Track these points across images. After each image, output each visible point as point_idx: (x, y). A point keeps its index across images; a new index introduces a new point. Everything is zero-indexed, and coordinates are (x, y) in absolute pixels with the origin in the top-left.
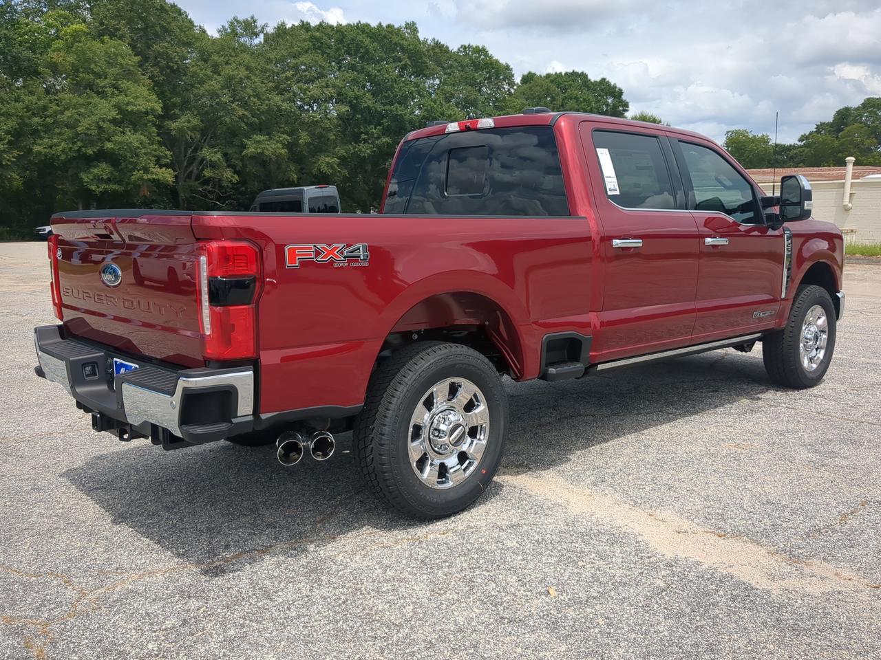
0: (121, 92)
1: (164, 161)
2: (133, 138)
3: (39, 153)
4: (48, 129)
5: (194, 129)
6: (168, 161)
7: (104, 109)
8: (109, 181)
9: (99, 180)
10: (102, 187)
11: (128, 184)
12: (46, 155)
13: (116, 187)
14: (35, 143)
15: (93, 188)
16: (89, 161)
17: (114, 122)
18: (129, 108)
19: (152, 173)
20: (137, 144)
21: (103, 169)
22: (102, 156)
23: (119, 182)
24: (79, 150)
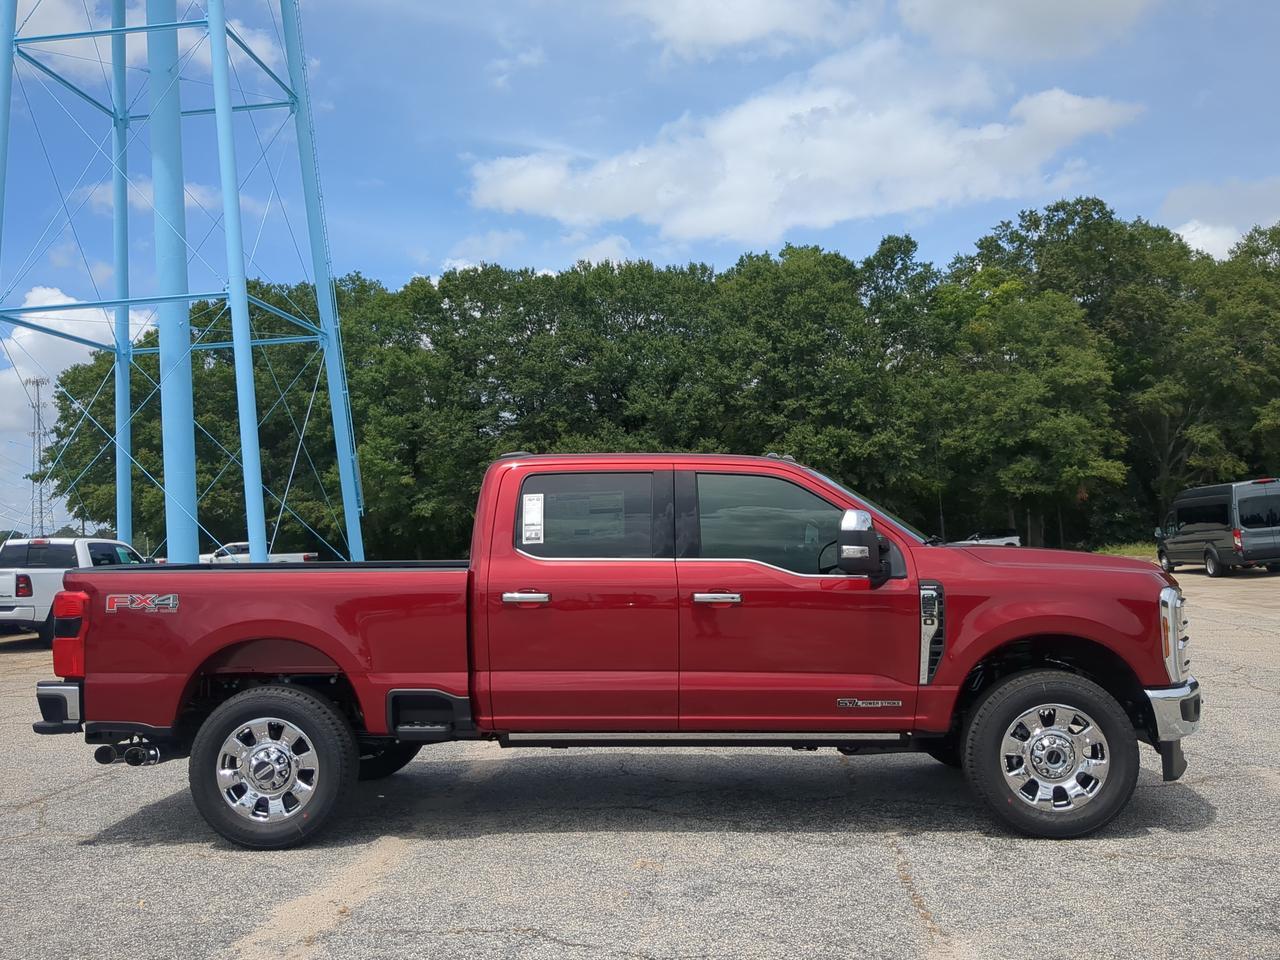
0: (1058, 361)
1: (1115, 451)
2: (1068, 421)
3: (948, 446)
4: (962, 417)
5: (1175, 399)
6: (1122, 450)
7: (1033, 385)
8: (1035, 479)
9: (1020, 478)
10: (1024, 488)
11: (1060, 484)
12: (955, 448)
13: (1042, 488)
14: (944, 436)
15: (1012, 489)
16: (1011, 454)
17: (1045, 402)
18: (1067, 381)
19: (1093, 468)
20: (1071, 429)
21: (1027, 464)
22: (1026, 447)
23: (1048, 481)
24: (998, 441)
